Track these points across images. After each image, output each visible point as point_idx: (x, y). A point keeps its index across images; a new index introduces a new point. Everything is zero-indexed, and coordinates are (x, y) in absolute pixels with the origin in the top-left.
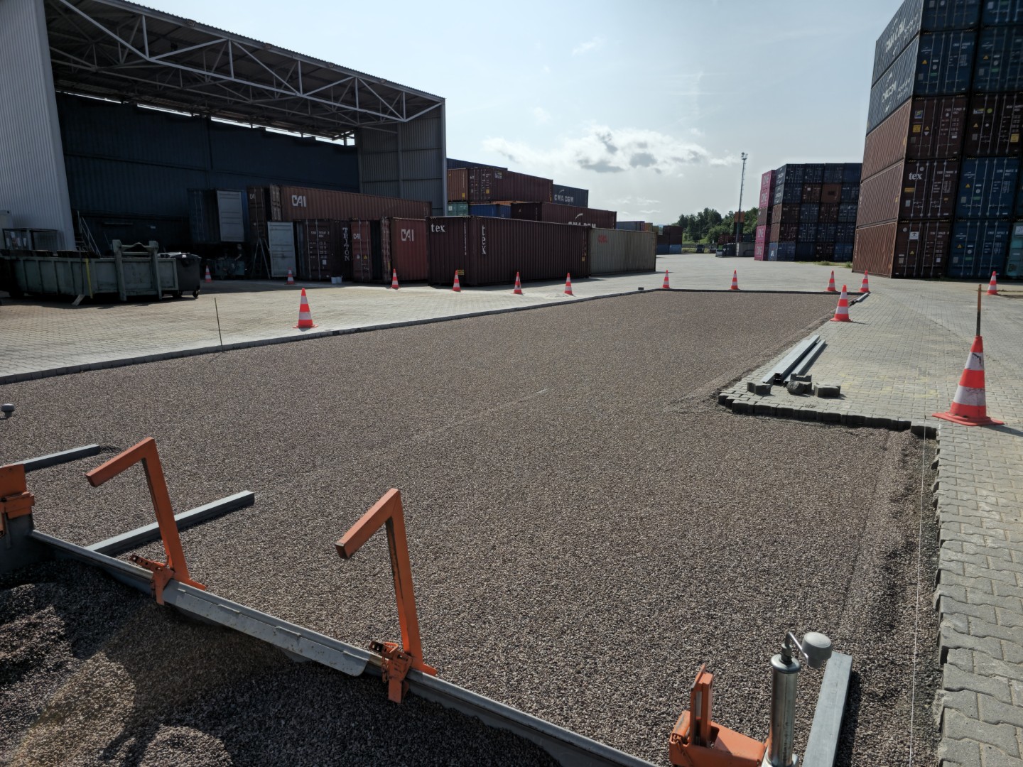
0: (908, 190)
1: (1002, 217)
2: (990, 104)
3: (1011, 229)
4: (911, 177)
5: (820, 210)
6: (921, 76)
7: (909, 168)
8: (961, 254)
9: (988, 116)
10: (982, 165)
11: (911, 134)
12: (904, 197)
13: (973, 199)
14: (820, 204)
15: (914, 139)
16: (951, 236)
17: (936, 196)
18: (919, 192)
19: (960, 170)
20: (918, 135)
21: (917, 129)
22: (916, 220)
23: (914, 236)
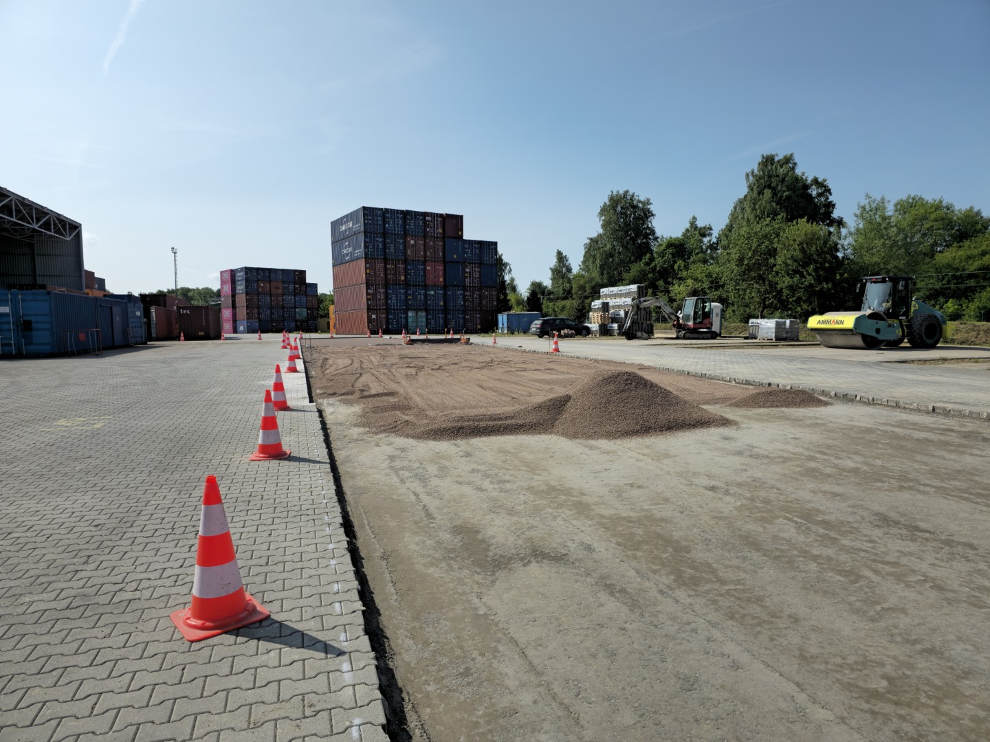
0: (369, 297)
1: (403, 309)
2: (393, 264)
3: (407, 314)
4: (369, 291)
5: (271, 299)
6: (366, 250)
7: (368, 288)
8: (392, 324)
9: (393, 269)
10: (393, 288)
11: (366, 273)
12: (368, 300)
13: (393, 302)
14: (271, 295)
15: (368, 276)
16: (387, 317)
17: (380, 300)
18: (373, 298)
19: (386, 289)
20: (369, 274)
21: (368, 271)
22: (373, 310)
23: (374, 316)
